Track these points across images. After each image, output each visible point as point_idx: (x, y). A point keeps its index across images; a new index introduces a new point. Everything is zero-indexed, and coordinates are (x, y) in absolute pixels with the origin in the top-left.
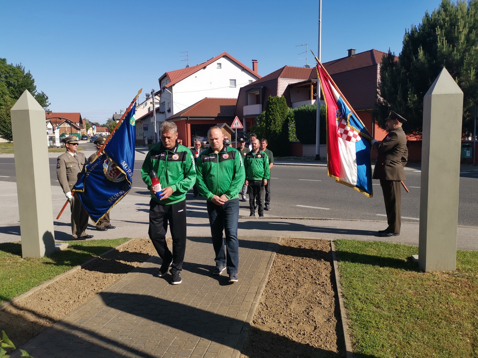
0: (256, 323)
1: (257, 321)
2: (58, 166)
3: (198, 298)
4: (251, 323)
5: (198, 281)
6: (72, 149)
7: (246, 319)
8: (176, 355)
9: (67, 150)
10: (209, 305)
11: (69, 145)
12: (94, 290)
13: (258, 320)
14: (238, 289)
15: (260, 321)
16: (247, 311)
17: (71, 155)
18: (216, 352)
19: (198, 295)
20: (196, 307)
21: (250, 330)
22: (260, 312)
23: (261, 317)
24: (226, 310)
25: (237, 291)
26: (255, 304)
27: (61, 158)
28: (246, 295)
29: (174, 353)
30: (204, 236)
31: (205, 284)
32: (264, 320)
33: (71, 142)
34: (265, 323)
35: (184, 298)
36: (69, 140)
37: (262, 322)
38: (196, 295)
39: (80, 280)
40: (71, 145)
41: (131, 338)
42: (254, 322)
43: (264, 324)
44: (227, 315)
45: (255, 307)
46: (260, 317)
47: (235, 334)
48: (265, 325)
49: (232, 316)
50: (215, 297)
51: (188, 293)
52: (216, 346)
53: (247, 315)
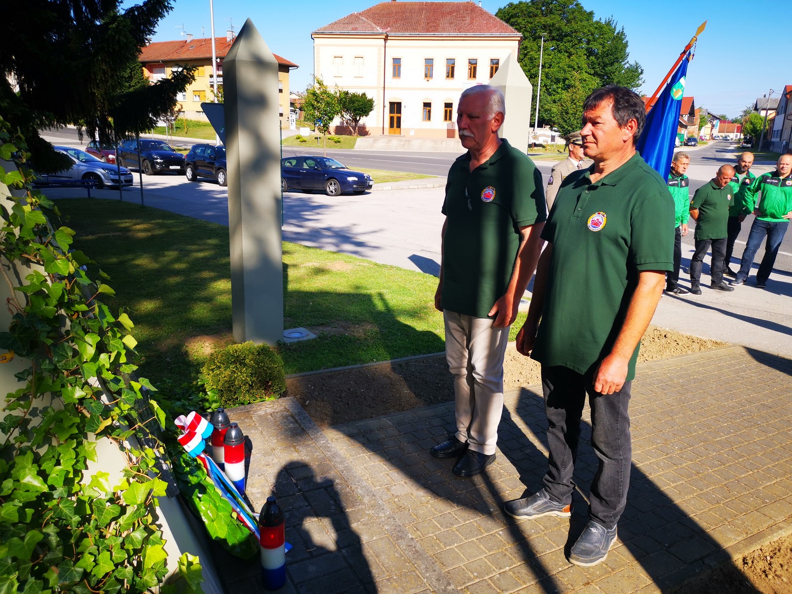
0: (747, 563)
1: (753, 562)
2: (550, 181)
3: (665, 463)
4: (737, 558)
5: (694, 434)
6: (577, 153)
7: (731, 544)
8: (543, 531)
9: (570, 156)
10: (675, 484)
11: (574, 147)
12: (518, 381)
13: (755, 562)
14: (768, 484)
15: (761, 565)
16: (747, 533)
17: (573, 165)
18: (614, 567)
19: (671, 457)
20: (647, 474)
21: (721, 570)
22: (779, 550)
23: (772, 560)
24: (702, 507)
25: (761, 485)
26: (781, 528)
27: (557, 169)
28: (775, 502)
29: (543, 528)
30: (786, 357)
31: (703, 443)
32: (773, 570)
33: (577, 142)
34: (770, 577)
35: (639, 452)
36: (575, 139)
37: (764, 572)
38: (666, 455)
39: (513, 360)
40: (576, 146)
41: (502, 471)
42: (744, 559)
43: (766, 576)
44: (696, 519)
45: (775, 534)
46: (769, 558)
47: (680, 559)
48: (767, 581)
49: (703, 524)
50: (700, 475)
51: (654, 446)
52: (623, 557)
53: (740, 538)
